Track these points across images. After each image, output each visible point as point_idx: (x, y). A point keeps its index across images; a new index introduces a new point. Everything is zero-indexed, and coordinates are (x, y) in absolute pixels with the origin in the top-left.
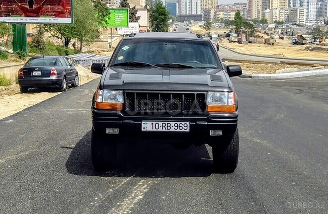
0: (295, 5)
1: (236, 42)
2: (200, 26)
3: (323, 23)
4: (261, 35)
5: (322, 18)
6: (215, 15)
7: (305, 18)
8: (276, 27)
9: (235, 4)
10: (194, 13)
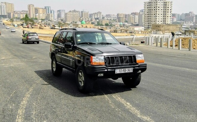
0: (48, 12)
1: (26, 28)
2: (7, 20)
3: (60, 20)
4: (37, 25)
5: (60, 18)
6: (13, 15)
7: (53, 18)
8: (42, 21)
9: (22, 11)
10: (3, 14)
